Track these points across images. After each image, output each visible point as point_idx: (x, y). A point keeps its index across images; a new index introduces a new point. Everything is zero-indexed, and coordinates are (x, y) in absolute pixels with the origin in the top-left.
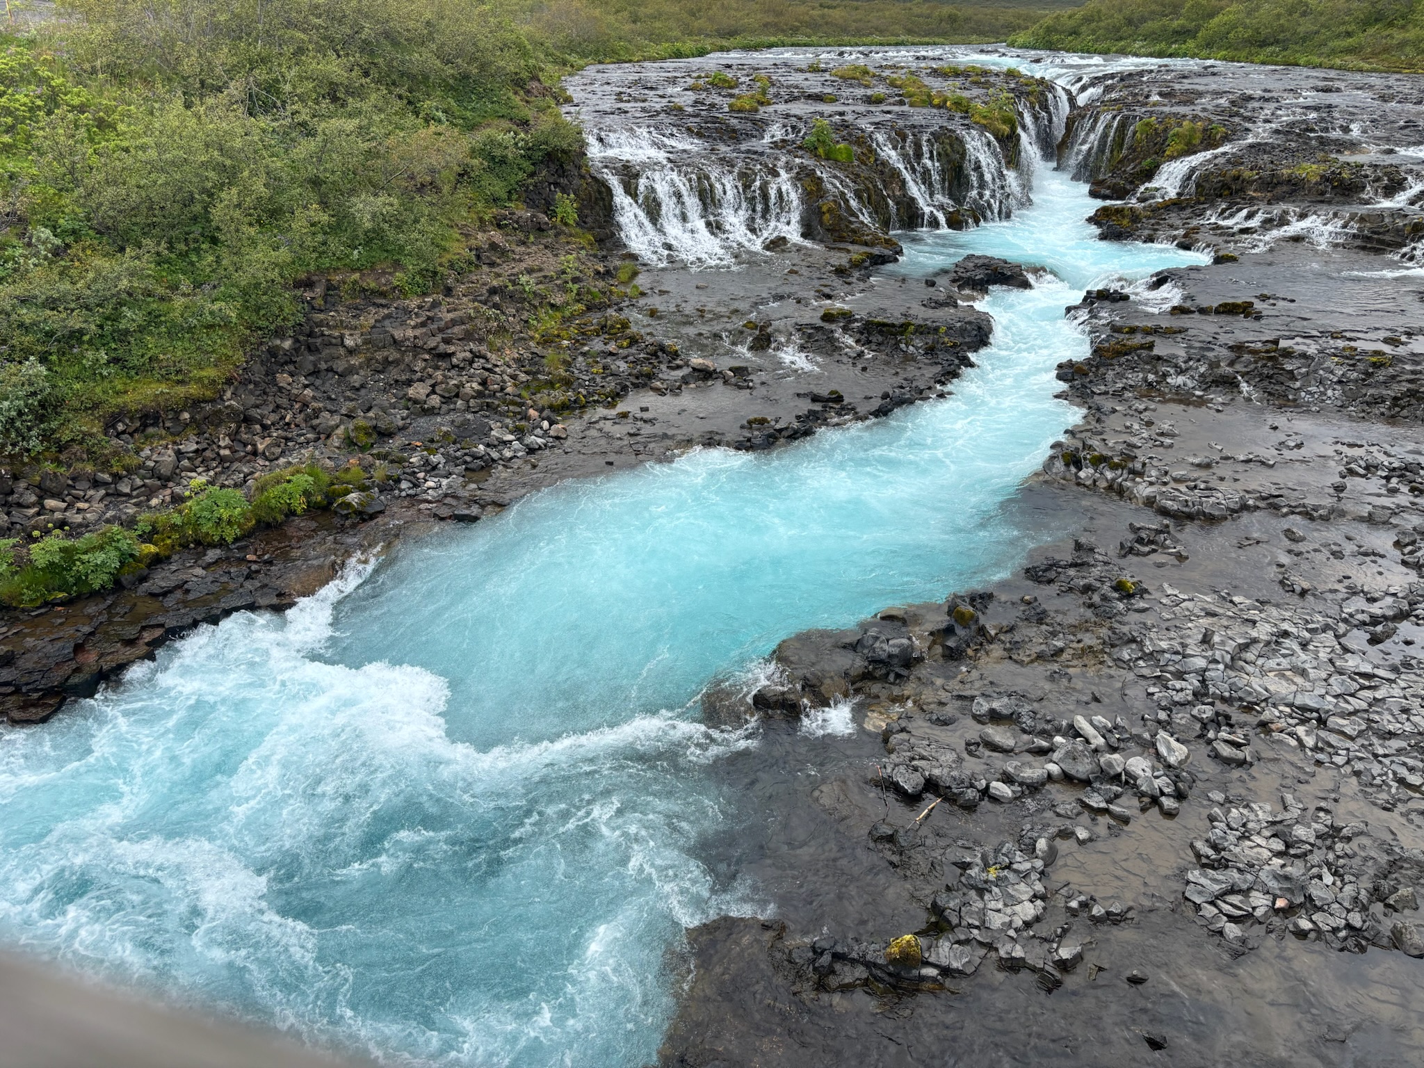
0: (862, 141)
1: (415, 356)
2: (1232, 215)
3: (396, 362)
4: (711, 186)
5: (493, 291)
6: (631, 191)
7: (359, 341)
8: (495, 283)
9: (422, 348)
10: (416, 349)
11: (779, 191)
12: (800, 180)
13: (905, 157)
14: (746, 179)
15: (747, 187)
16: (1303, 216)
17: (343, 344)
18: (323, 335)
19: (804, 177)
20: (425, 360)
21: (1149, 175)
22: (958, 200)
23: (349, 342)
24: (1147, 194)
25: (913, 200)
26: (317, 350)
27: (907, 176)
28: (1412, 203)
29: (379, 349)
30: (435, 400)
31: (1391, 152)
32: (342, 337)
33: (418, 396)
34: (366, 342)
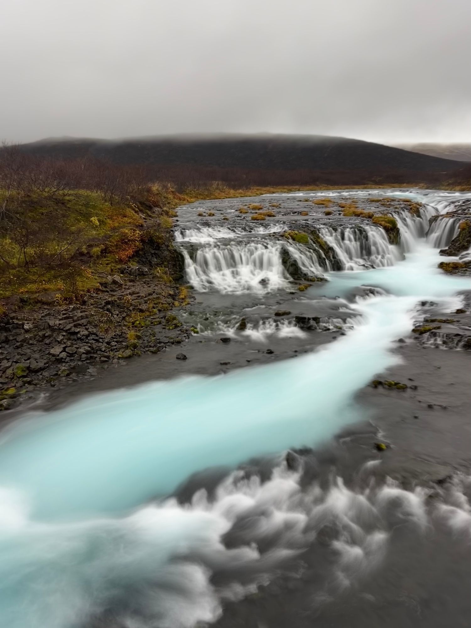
0: (315, 233)
1: (58, 334)
3: (49, 337)
5: (108, 303)
7: (32, 326)
8: (110, 299)
9: (62, 329)
10: (60, 330)
17: (23, 328)
18: (13, 323)
20: (64, 336)
23: (26, 327)
26: (10, 331)
29: (41, 330)
30: (64, 355)
32: (23, 324)
33: (54, 353)
34: (34, 327)
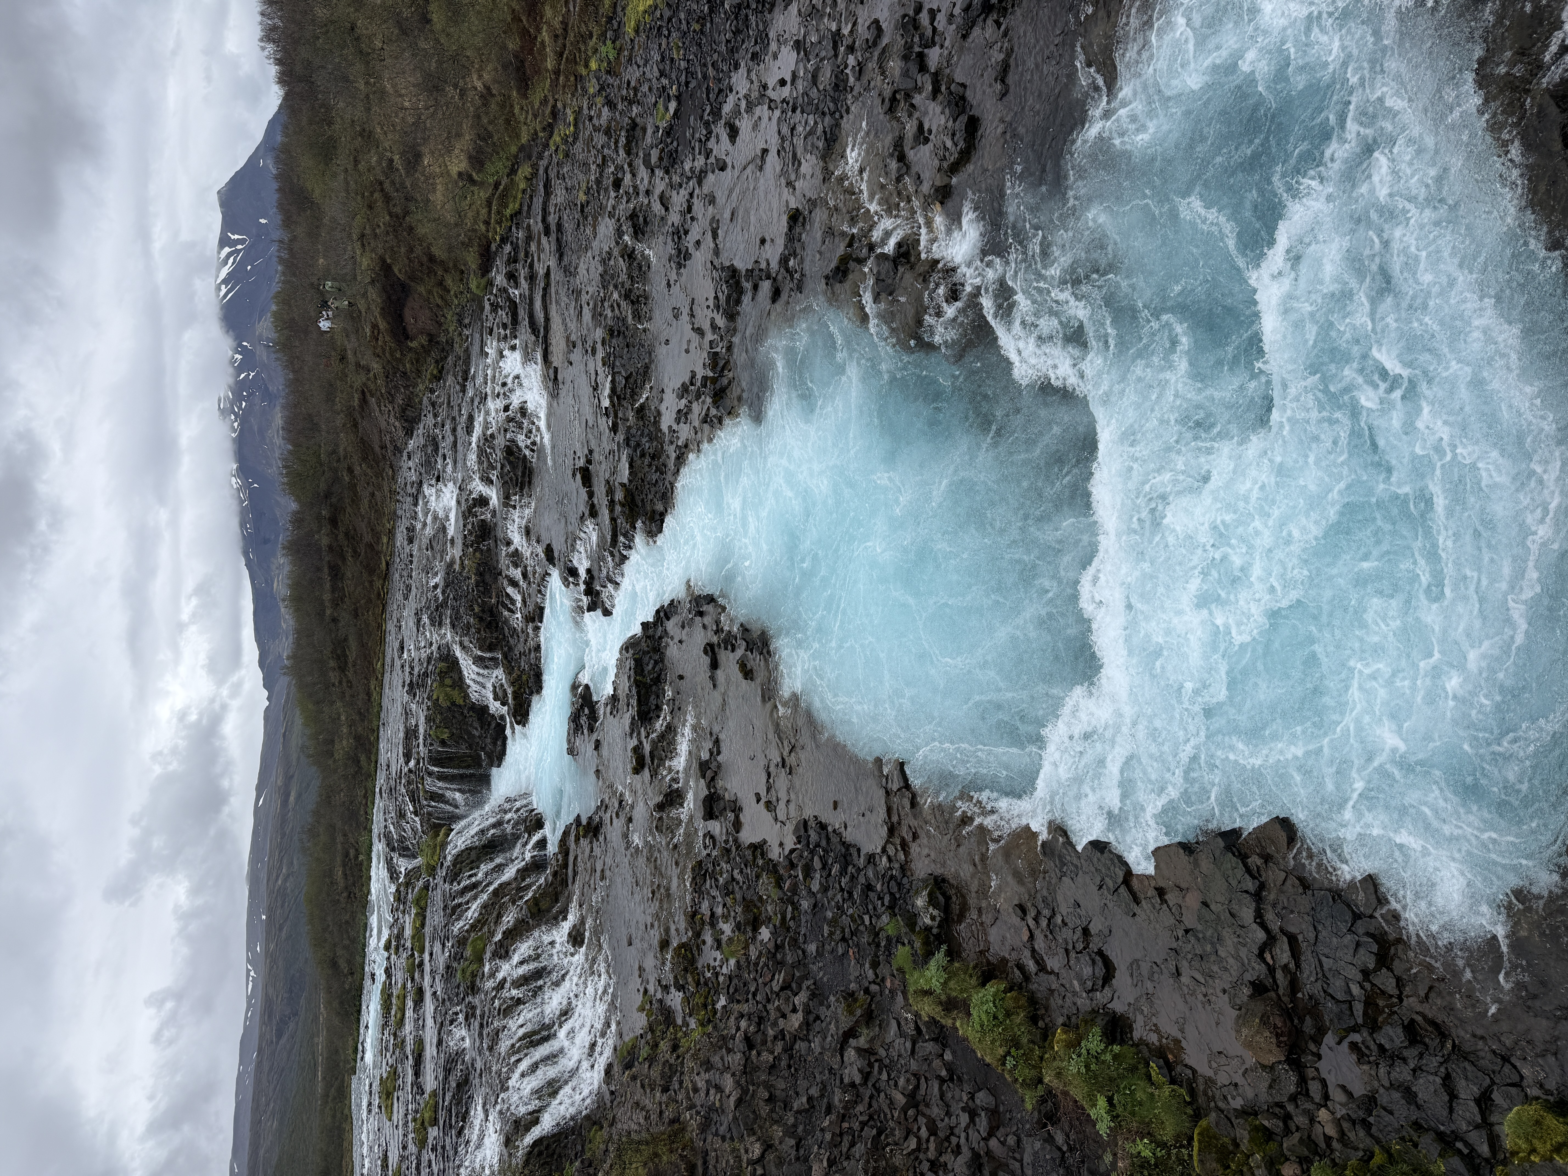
0: (462, 942)
1: (757, 1069)
2: (513, 602)
3: (768, 1086)
4: (520, 1039)
6: (534, 1118)
7: (753, 1139)
9: (745, 1066)
10: (748, 1069)
11: (522, 963)
12: (507, 952)
13: (475, 898)
14: (511, 1007)
15: (519, 1002)
16: (509, 543)
19: (503, 952)
20: (759, 1054)
21: (482, 710)
22: (516, 837)
23: (756, 1150)
24: (500, 694)
25: (518, 871)
27: (495, 885)
28: (492, 482)
29: (757, 1117)
31: (452, 541)
32: (751, 1162)
